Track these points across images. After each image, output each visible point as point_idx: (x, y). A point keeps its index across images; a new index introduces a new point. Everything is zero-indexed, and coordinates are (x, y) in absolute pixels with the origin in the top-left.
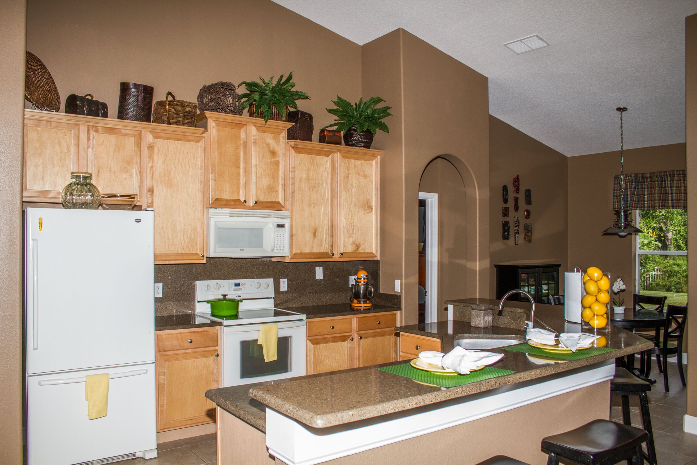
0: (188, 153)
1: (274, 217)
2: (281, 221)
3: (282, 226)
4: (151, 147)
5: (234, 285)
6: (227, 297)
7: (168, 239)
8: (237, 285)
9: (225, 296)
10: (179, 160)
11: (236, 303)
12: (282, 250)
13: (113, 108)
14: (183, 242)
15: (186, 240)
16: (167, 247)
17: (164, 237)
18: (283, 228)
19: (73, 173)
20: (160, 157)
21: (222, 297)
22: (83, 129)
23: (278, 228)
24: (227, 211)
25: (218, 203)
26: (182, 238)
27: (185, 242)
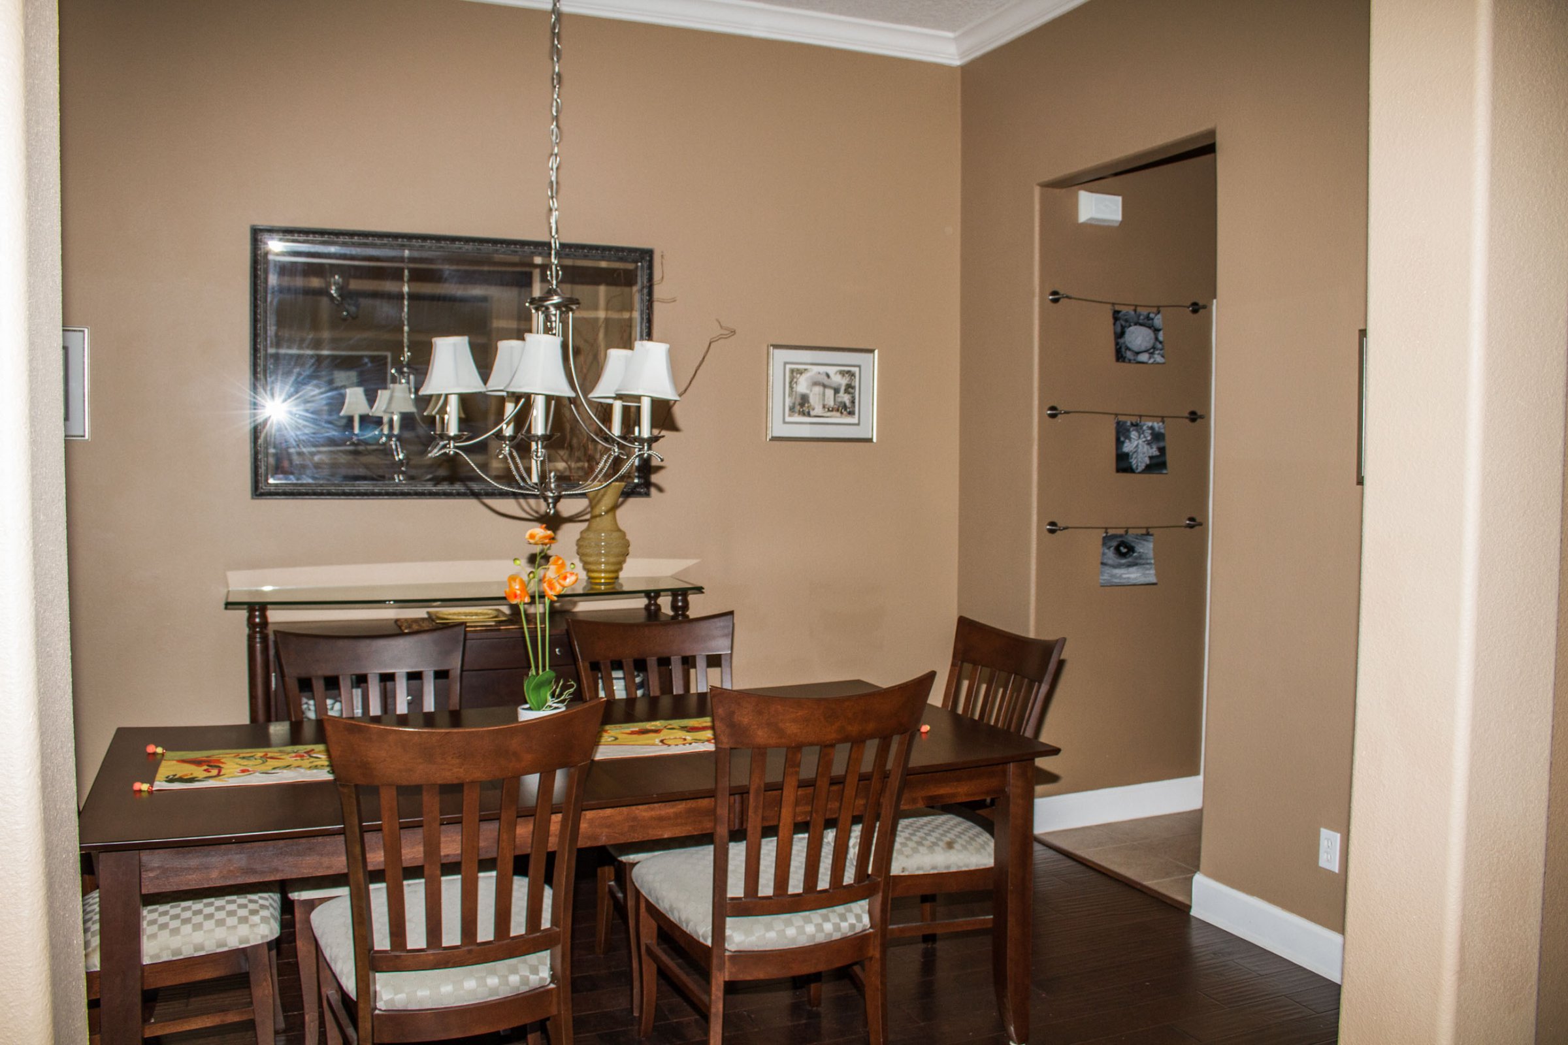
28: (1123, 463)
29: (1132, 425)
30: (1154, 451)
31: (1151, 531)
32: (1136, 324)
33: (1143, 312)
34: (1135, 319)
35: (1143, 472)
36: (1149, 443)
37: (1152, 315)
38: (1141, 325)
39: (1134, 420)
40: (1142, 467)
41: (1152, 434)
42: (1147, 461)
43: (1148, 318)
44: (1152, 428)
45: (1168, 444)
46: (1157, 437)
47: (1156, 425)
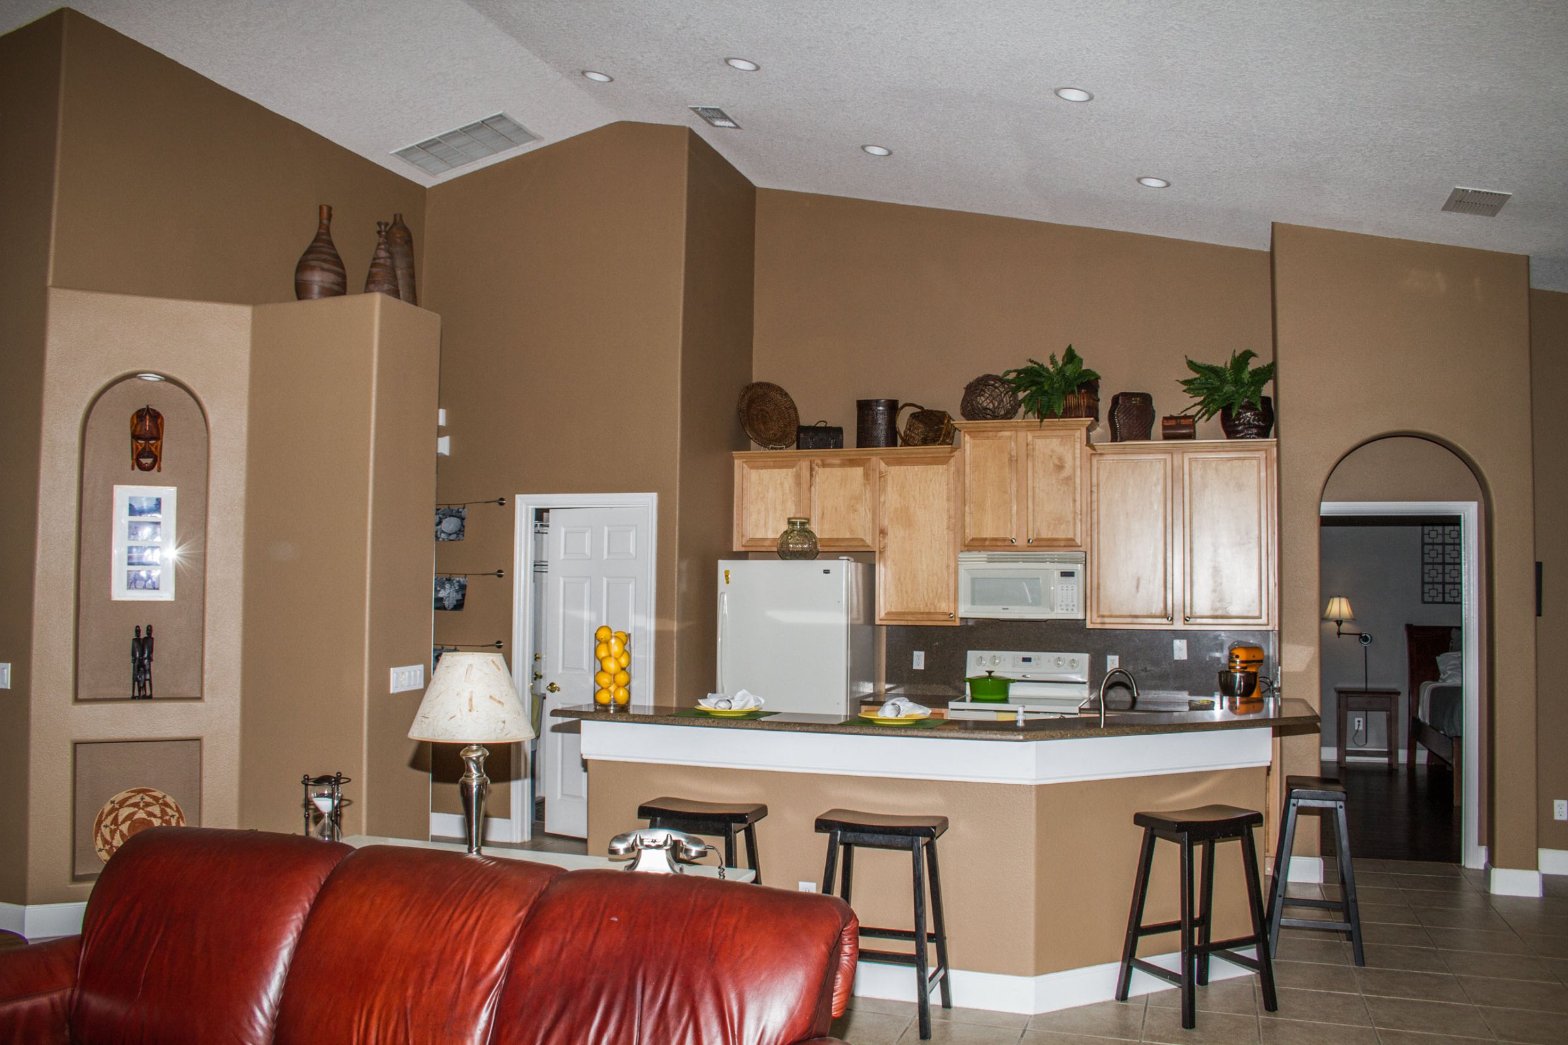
0: (931, 481)
1: (1058, 562)
2: (1068, 567)
3: (1070, 574)
4: (882, 476)
5: (1021, 659)
6: (993, 674)
7: (907, 592)
8: (1026, 660)
9: (990, 672)
10: (920, 490)
11: (1005, 683)
12: (1070, 610)
13: (850, 435)
14: (926, 597)
15: (931, 596)
16: (905, 603)
17: (901, 591)
18: (1071, 578)
19: (789, 519)
20: (895, 489)
21: (987, 674)
22: (805, 464)
23: (1064, 578)
24: (983, 555)
25: (977, 545)
26: (925, 593)
27: (929, 597)
28: (440, 605)
29: (447, 580)
30: (459, 597)
31: (458, 648)
32: (450, 516)
33: (455, 508)
34: (450, 513)
35: (452, 609)
36: (457, 592)
37: (460, 510)
38: (453, 516)
39: (448, 576)
40: (451, 606)
41: (459, 586)
42: (455, 603)
43: (458, 512)
44: (459, 582)
45: (468, 592)
46: (463, 587)
47: (461, 579)
